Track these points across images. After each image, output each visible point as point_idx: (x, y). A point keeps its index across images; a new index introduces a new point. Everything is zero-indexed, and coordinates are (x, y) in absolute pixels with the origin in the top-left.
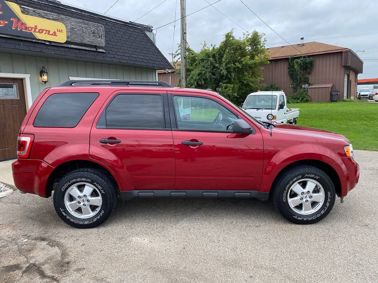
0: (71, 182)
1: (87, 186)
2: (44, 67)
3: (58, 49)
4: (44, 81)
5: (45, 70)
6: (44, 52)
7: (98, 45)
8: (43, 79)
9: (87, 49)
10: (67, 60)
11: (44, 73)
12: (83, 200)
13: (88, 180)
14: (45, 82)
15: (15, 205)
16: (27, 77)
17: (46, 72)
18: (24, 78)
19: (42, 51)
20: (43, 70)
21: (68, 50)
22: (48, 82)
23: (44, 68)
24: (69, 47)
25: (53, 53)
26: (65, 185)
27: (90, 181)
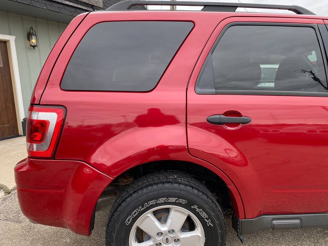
0: (146, 205)
1: (176, 210)
2: (32, 28)
3: (51, 4)
4: (33, 45)
5: (34, 32)
6: (34, 5)
7: (96, 5)
8: (31, 43)
9: (83, 8)
10: (58, 22)
11: (32, 36)
12: (167, 239)
13: (181, 201)
14: (34, 47)
15: (13, 224)
16: (11, 39)
17: (35, 34)
18: (8, 41)
19: (32, 4)
20: (31, 32)
21: (62, 6)
22: (37, 46)
23: (32, 30)
24: (64, 3)
25: (45, 8)
26: (134, 212)
27: (183, 201)
